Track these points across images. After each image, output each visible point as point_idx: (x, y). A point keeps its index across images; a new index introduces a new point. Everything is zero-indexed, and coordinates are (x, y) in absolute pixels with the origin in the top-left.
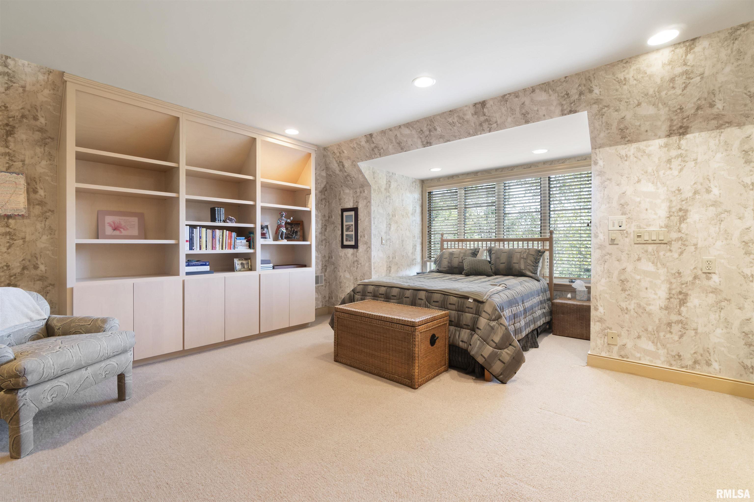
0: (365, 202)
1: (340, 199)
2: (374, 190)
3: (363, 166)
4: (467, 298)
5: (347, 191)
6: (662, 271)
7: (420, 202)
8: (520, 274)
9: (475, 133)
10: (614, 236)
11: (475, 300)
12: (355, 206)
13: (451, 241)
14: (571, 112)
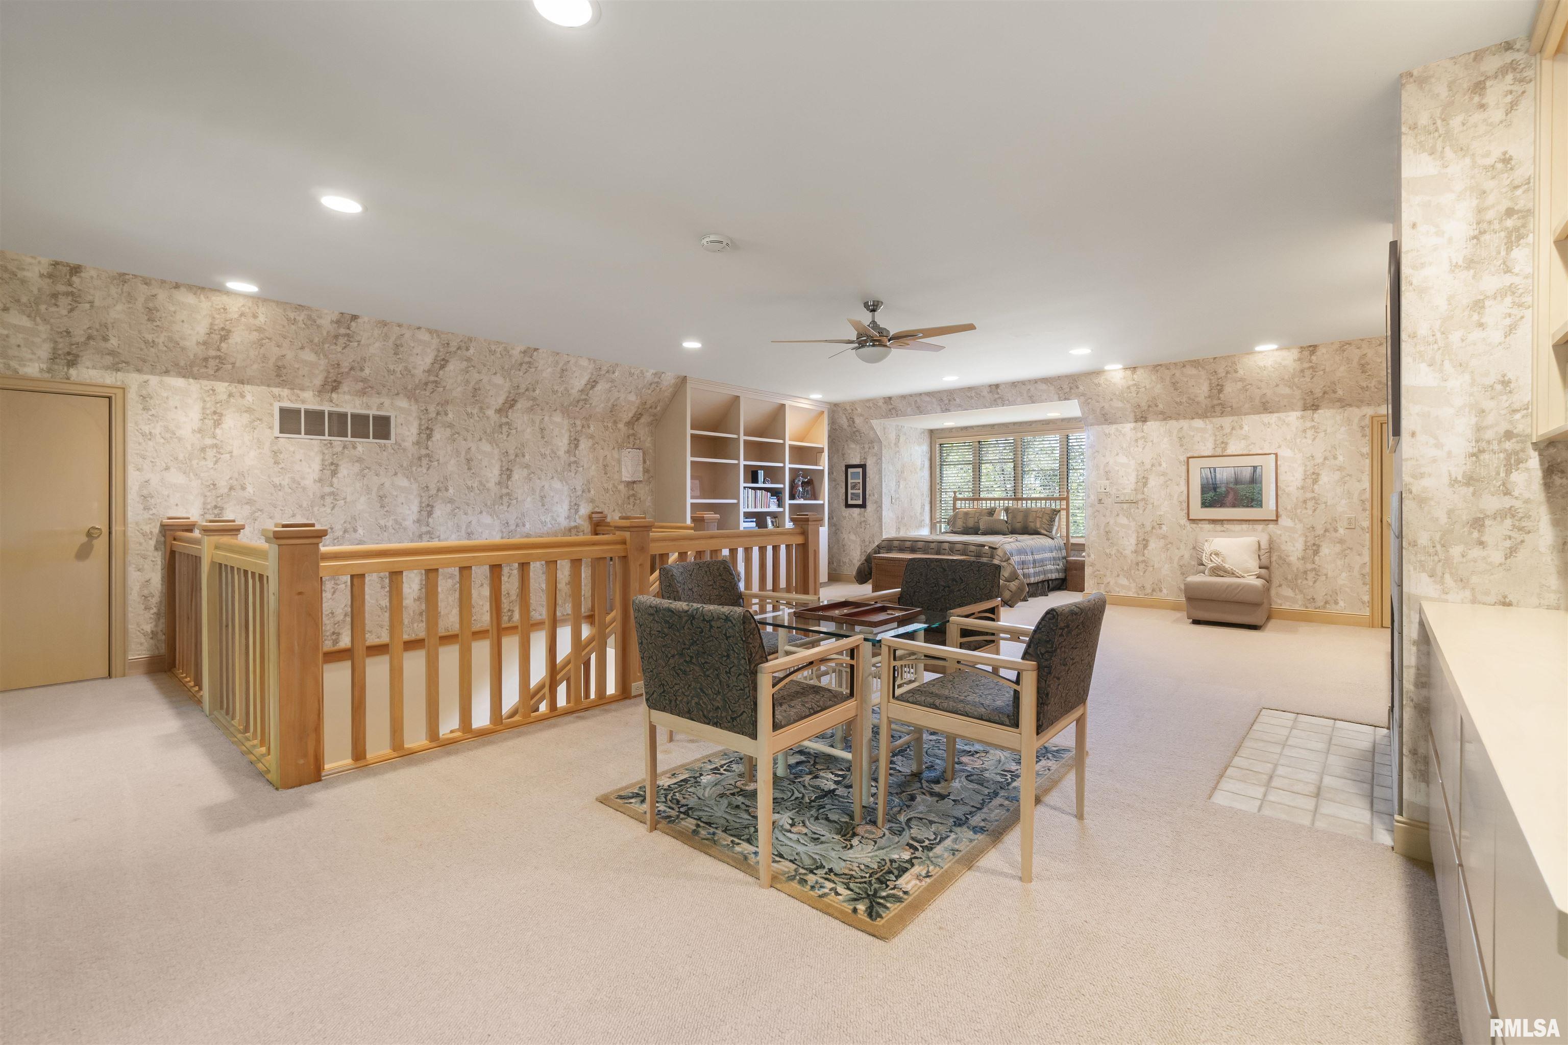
0: (875, 459)
1: (843, 455)
2: (885, 446)
3: (875, 423)
4: (984, 546)
5: (853, 446)
6: (1133, 524)
7: (928, 455)
8: (1037, 533)
9: (991, 406)
10: (1101, 497)
11: (990, 547)
12: (863, 463)
13: (965, 499)
14: (1065, 399)
